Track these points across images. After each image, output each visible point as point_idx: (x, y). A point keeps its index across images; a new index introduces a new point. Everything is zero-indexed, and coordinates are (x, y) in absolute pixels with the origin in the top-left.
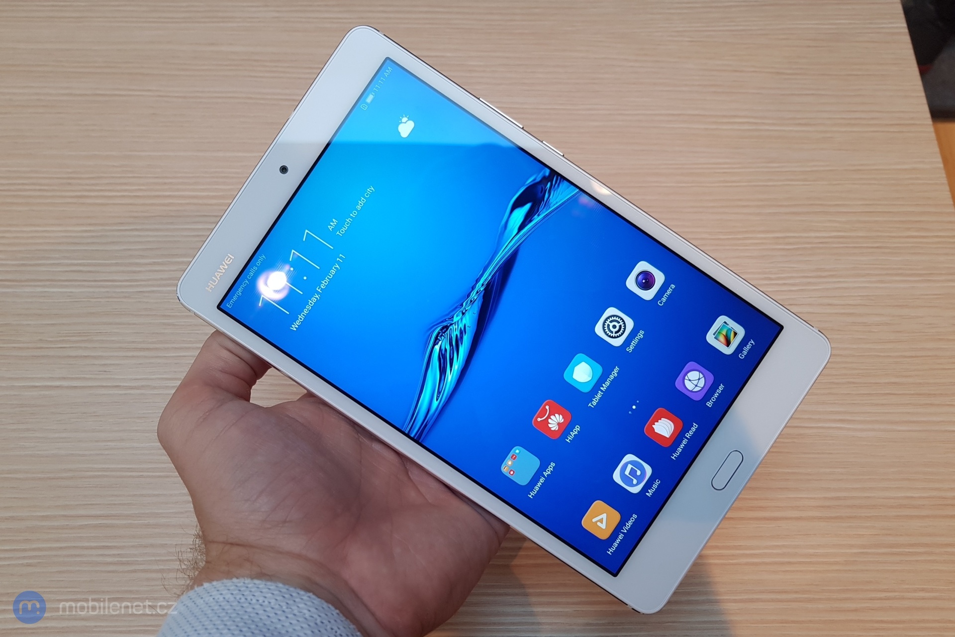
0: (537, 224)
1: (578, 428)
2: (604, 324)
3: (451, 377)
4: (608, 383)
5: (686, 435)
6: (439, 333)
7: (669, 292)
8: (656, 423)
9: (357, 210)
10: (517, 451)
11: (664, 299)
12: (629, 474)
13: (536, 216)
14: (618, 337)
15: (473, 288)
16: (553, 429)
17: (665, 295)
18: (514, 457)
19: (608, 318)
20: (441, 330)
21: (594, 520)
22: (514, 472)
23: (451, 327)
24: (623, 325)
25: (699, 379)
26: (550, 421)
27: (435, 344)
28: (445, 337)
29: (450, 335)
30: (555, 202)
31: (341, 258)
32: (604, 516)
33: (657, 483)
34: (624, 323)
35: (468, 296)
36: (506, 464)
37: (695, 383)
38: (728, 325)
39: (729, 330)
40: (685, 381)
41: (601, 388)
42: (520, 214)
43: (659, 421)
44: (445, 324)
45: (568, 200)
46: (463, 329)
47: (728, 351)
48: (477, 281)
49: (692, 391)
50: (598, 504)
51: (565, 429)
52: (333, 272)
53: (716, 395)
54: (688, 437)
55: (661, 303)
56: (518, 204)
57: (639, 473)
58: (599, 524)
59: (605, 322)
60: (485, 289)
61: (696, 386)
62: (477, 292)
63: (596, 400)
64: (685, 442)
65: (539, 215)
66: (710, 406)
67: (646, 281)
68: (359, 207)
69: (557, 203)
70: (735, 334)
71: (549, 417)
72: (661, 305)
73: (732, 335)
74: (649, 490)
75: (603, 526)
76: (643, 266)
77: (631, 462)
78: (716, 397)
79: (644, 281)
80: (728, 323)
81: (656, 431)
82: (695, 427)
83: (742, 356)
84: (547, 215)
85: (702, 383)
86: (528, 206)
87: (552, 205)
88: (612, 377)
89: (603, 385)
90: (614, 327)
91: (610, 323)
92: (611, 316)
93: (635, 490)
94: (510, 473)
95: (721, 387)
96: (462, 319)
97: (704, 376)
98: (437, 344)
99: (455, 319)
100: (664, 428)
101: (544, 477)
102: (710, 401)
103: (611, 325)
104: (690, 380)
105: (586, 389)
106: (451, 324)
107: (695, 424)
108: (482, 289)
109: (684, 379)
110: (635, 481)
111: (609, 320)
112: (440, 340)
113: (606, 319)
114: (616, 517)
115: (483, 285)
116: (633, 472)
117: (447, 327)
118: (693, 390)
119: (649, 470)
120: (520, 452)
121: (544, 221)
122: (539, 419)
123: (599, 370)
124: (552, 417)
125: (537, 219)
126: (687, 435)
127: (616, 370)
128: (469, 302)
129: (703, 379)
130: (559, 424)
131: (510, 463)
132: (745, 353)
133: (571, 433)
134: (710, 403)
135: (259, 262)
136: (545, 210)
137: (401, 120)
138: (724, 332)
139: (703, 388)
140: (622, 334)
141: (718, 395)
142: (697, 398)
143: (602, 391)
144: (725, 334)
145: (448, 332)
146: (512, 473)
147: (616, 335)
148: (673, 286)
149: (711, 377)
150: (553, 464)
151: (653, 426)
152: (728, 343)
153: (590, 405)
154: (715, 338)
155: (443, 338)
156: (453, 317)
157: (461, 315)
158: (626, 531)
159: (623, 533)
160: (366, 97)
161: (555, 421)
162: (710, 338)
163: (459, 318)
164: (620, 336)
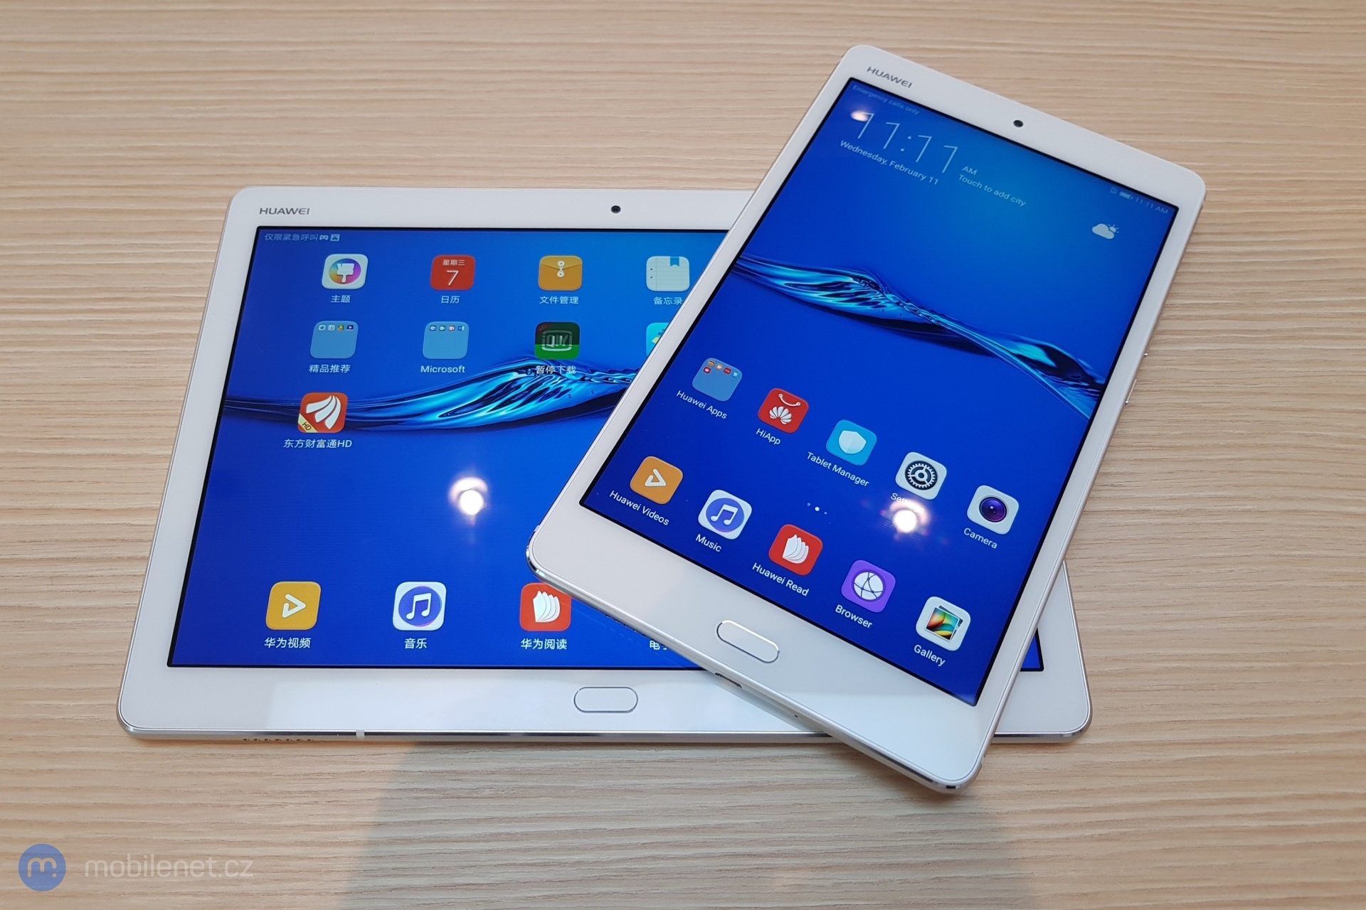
0: (1032, 374)
1: (778, 441)
2: (921, 462)
3: (817, 296)
4: (844, 473)
5: (789, 581)
6: (868, 280)
7: (985, 541)
8: (800, 539)
9: (993, 191)
10: (735, 374)
11: (973, 535)
12: (724, 510)
13: (1040, 373)
14: (909, 481)
15: (933, 312)
16: (771, 412)
17: (980, 537)
18: (726, 371)
19: (931, 467)
20: (873, 282)
21: (655, 471)
22: (708, 372)
23: (878, 293)
24: (926, 486)
25: (873, 592)
26: (781, 408)
29: (868, 292)
30: (1065, 392)
31: (934, 181)
32: (662, 483)
33: (717, 548)
34: (928, 488)
35: (921, 307)
36: (717, 362)
37: (867, 587)
38: (959, 625)
39: (951, 628)
40: (867, 573)
41: (835, 466)
42: (1038, 355)
43: (804, 543)
44: (881, 285)
45: (1073, 407)
47: (921, 628)
48: (942, 316)
49: (853, 583)
50: (677, 475)
51: (774, 428)
52: (916, 174)
53: (854, 618)
54: (788, 583)
55: (968, 532)
56: (1049, 352)
57: (727, 522)
58: (651, 477)
59: (925, 463)
60: (933, 324)
61: (862, 589)
62: (928, 317)
63: (819, 461)
64: (780, 580)
65: (1043, 376)
66: (836, 611)
67: (993, 510)
68: (997, 193)
69: (1065, 395)
70: (948, 637)
71: (786, 407)
72: (965, 533)
73: (947, 633)
74: (704, 538)
75: (649, 483)
76: (1012, 505)
77: (740, 512)
78: (852, 618)
79: (992, 507)
80: (962, 625)
81: (789, 540)
82: (804, 592)
83: (917, 649)
84: (1046, 385)
85: (867, 596)
86: (1050, 362)
87: (1062, 391)
88: (853, 478)
89: (840, 468)
90: (921, 475)
91: (924, 469)
92: (934, 470)
93: (703, 519)
94: (706, 368)
95: (867, 624)
97: (878, 598)
99: (889, 296)
100: (796, 550)
101: (706, 407)
102: (844, 610)
103: (923, 471)
104: (868, 579)
105: (830, 447)
106: (882, 292)
107: (807, 591)
108: (933, 321)
109: (869, 571)
110: (715, 518)
111: (928, 468)
113: (929, 465)
114: (663, 499)
115: (939, 322)
116: (727, 514)
117: (877, 287)
118: (855, 586)
119: (733, 535)
120: (734, 377)
121: (1038, 382)
122: (781, 396)
124: (786, 411)
125: (1038, 374)
126: (790, 583)
127: (864, 482)
128: (914, 309)
129: (875, 598)
130: (779, 419)
131: (719, 367)
132: (924, 653)
133: (769, 434)
134: (840, 609)
135: (910, 110)
136: (1052, 382)
137: (1112, 226)
138: (946, 621)
139: (861, 598)
140: (914, 486)
141: (855, 620)
142: (845, 591)
143: (832, 467)
144: (944, 622)
145: (872, 290)
146: (707, 370)
147: (911, 478)
148: (995, 546)
149: (878, 608)
150: (724, 416)
151: (795, 536)
152: (933, 628)
153: (811, 454)
154: (936, 609)
155: (863, 285)
156: (891, 293)
157: (895, 302)
158: (644, 512)
159: (641, 509)
160: (1124, 191)
161: (782, 414)
162: (934, 602)
163: (892, 300)
164: (911, 484)
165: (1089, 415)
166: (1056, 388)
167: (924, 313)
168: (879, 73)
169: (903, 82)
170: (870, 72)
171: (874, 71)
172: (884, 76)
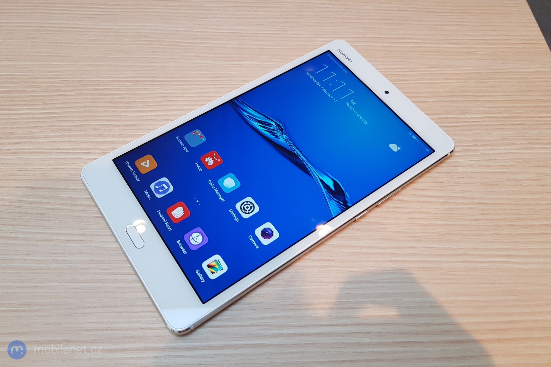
0: (322, 189)
1: (201, 170)
2: (251, 203)
3: (256, 125)
4: (217, 193)
5: (168, 222)
6: (280, 126)
7: (255, 244)
8: (183, 209)
9: (357, 114)
10: (203, 139)
11: (252, 240)
12: (163, 186)
13: (326, 190)
14: (241, 207)
15: (298, 149)
16: (206, 159)
17: (254, 241)
18: (201, 137)
19: (254, 206)
20: (282, 128)
21: (148, 161)
22: (193, 134)
23: (281, 133)
24: (246, 212)
25: (196, 242)
26: (211, 159)
27: (276, 123)
28: (277, 128)
29: (277, 131)
30: (331, 202)
31: (335, 100)
32: (147, 166)
33: (149, 198)
34: (247, 213)
35: (294, 145)
36: (200, 132)
37: (195, 239)
38: (220, 270)
39: (217, 270)
40: (199, 234)
41: (216, 189)
42: (330, 183)
43: (183, 211)
44: (284, 131)
45: (330, 210)
46: (278, 137)
47: (204, 265)
48: (301, 152)
49: (191, 235)
50: (155, 165)
51: (204, 165)
52: (329, 95)
53: (182, 248)
54: (166, 223)
55: (250, 237)
56: (335, 184)
57: (160, 191)
58: (145, 162)
59: (252, 204)
61: (193, 239)
62: (294, 150)
63: (211, 184)
64: (164, 220)
65: (326, 192)
66: (177, 242)
67: (266, 234)
68: (358, 115)
69: (330, 203)
70: (213, 273)
71: (213, 159)
72: (249, 237)
73: (213, 271)
74: (148, 192)
75: (142, 164)
76: (276, 235)
77: (168, 189)
78: (181, 247)
79: (267, 232)
80: (222, 271)
81: (179, 208)
82: (170, 229)
83: (198, 272)
84: (325, 196)
85: (193, 242)
86: (333, 188)
87: (330, 201)
88: (220, 196)
89: (218, 191)
90: (247, 207)
91: (250, 206)
92: (254, 208)
93: (152, 186)
94: (194, 132)
95: (185, 252)
96: (284, 138)
97: (196, 245)
98: (275, 124)
99: (284, 136)
100: (178, 213)
101: (184, 146)
102: (180, 243)
104: (198, 236)
105: (219, 181)
106: (283, 133)
107: (171, 229)
108: (295, 152)
109: (200, 233)
110: (157, 187)
111: (252, 206)
112: (276, 126)
113: (253, 205)
114: (143, 172)
115: (297, 153)
116: (163, 188)
117: (282, 130)
118: (191, 236)
119: (159, 196)
120: (202, 140)
121: (322, 193)
122: (215, 154)
123: (227, 192)
124: (213, 160)
125: (324, 190)
126: (167, 223)
127: (223, 200)
128: (291, 144)
129: (195, 244)
130: (208, 162)
131: (199, 134)
132: (199, 274)
133: (200, 166)
134: (179, 242)
135: (344, 71)
136: (328, 196)
137: (399, 147)
138: (217, 266)
139: (190, 242)
140: (242, 210)
141: (182, 249)
142: (185, 237)
143: (214, 189)
144: (216, 266)
145: (279, 131)
146: (194, 133)
147: (242, 207)
148: (257, 248)
149: (193, 249)
150: (188, 152)
151: (182, 207)
152: (209, 266)
153: (210, 180)
154: (216, 260)
155: (277, 127)
156: (286, 135)
157: (286, 139)
158: (133, 173)
159: (133, 172)
160: (415, 136)
161: (210, 161)
162: (217, 257)
163: (285, 138)
164: (241, 209)
165: (334, 215)
166: (328, 199)
167: (294, 148)
168: (341, 53)
169: (349, 60)
170: (339, 51)
171: (340, 51)
172: (343, 55)
